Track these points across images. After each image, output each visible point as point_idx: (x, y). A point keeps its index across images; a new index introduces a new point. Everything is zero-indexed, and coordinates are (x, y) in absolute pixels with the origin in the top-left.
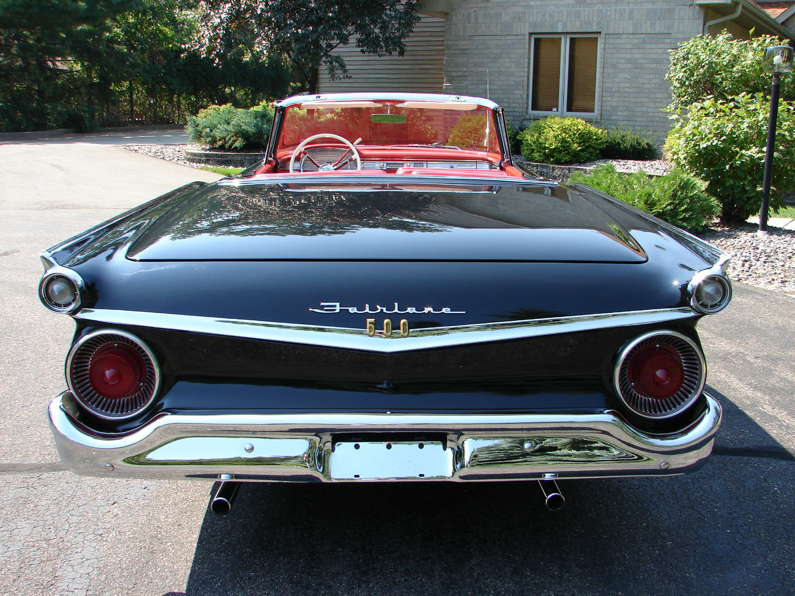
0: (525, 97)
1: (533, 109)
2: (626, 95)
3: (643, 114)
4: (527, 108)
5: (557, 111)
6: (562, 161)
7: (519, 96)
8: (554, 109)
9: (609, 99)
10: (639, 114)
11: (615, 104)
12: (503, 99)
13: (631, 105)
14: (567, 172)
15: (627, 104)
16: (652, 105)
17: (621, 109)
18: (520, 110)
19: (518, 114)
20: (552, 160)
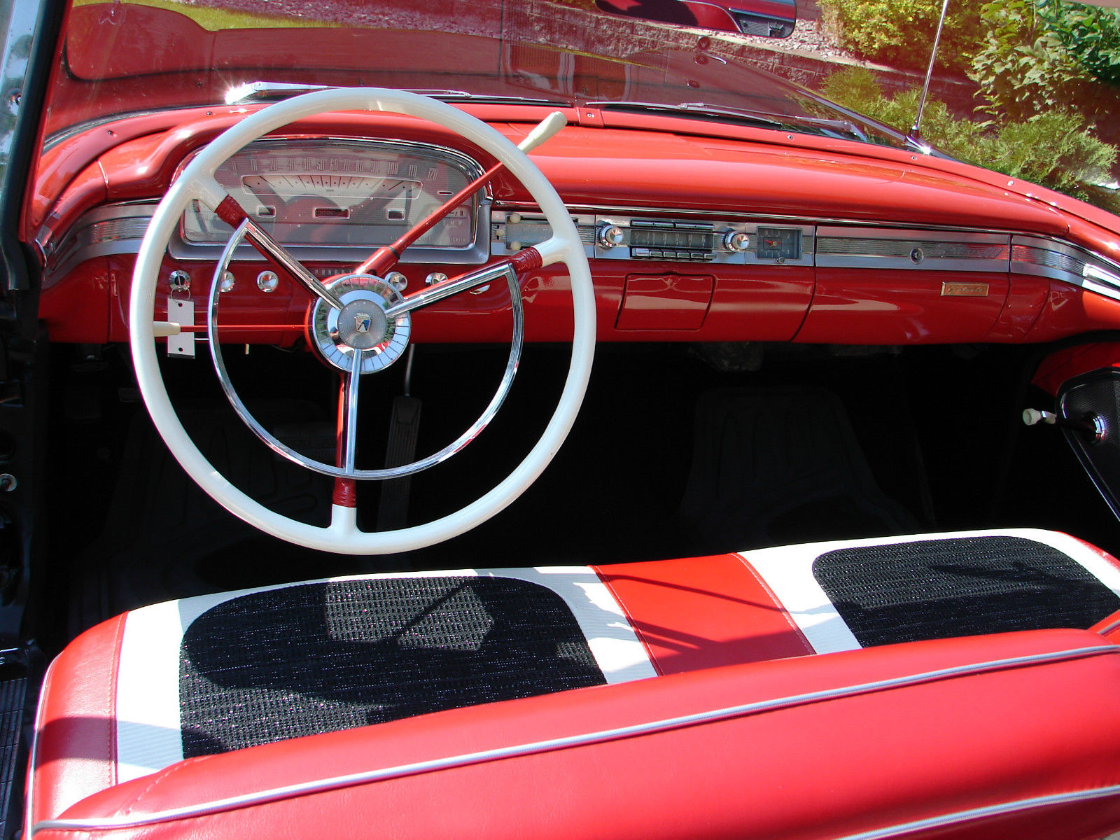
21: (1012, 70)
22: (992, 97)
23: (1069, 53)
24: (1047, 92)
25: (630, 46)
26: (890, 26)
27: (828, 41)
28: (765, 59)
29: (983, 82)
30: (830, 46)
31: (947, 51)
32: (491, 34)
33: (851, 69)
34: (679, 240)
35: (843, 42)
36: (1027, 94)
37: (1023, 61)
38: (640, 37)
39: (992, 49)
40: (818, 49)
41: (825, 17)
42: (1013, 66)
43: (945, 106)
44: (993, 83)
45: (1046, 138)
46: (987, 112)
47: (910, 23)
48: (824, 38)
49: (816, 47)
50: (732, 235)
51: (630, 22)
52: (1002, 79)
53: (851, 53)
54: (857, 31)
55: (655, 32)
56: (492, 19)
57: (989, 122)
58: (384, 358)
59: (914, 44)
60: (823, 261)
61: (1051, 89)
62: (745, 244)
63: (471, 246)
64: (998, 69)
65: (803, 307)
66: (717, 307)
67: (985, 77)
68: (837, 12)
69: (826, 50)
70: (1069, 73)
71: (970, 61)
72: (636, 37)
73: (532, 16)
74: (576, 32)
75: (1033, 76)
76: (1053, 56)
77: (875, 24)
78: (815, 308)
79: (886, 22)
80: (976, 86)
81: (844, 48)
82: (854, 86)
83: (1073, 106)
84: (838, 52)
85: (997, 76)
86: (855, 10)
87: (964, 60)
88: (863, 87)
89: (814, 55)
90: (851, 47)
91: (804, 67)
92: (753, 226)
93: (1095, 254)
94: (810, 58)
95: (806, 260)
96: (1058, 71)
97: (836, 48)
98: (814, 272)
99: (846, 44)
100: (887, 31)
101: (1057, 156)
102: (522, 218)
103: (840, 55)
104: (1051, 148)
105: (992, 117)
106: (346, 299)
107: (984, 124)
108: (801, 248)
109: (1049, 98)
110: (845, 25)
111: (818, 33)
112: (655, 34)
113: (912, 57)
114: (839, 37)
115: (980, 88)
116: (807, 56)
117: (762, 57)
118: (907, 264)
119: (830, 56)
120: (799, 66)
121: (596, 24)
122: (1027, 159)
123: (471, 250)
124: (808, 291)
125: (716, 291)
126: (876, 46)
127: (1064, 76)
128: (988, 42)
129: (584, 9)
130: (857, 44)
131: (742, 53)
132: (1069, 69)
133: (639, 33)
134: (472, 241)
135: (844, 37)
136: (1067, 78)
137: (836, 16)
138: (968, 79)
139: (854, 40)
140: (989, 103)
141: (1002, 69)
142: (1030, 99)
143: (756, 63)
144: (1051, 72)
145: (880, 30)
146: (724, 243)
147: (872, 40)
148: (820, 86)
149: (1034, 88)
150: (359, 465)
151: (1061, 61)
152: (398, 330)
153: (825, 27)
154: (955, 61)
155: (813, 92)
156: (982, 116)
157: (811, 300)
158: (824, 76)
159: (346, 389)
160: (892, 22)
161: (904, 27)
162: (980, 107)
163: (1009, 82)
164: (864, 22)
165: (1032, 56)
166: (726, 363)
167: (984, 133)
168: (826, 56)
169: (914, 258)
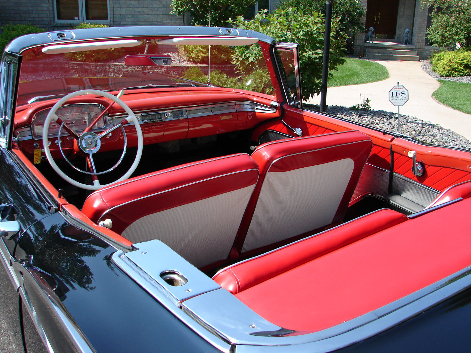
0: (51, 9)
1: (59, 18)
2: (131, 6)
3: (145, 20)
4: (54, 18)
5: (79, 19)
6: (101, 60)
7: (46, 9)
8: (76, 18)
9: (119, 9)
10: (142, 20)
11: (123, 13)
12: (33, 11)
13: (135, 14)
14: (108, 68)
15: (133, 13)
16: (151, 13)
17: (128, 16)
18: (49, 19)
19: (47, 23)
20: (92, 59)
21: (245, 58)
22: (240, 68)
23: (259, 50)
24: (256, 63)
25: (110, 73)
26: (203, 50)
27: (182, 59)
28: (161, 69)
29: (236, 64)
30: (183, 60)
31: (226, 56)
32: (55, 77)
33: (192, 68)
34: (154, 117)
35: (188, 58)
36: (251, 65)
37: (248, 55)
38: (113, 69)
39: (237, 53)
40: (179, 62)
41: (180, 50)
42: (245, 57)
43: (225, 75)
44: (239, 64)
45: (258, 79)
46: (239, 73)
47: (210, 48)
48: (181, 58)
49: (178, 62)
50: (166, 114)
51: (108, 64)
52: (242, 62)
53: (192, 62)
54: (192, 54)
55: (118, 66)
56: (53, 71)
57: (241, 76)
58: (96, 150)
59: (213, 55)
60: (190, 116)
61: (257, 62)
62: (170, 115)
63: (105, 126)
64: (240, 59)
65: (187, 130)
66: (166, 133)
67: (237, 62)
68: (183, 48)
69: (183, 62)
70: (261, 56)
72: (111, 69)
73: (69, 68)
74: (88, 71)
75: (251, 59)
76: (256, 52)
77: (198, 50)
78: (190, 129)
79: (202, 49)
80: (235, 66)
81: (188, 61)
82: (194, 73)
83: (265, 66)
84: (187, 62)
85: (240, 61)
86: (190, 46)
88: (197, 73)
89: (179, 65)
90: (191, 60)
91: (175, 70)
92: (171, 111)
93: (255, 103)
94: (177, 66)
95: (185, 117)
96: (258, 56)
97: (186, 61)
98: (188, 120)
99: (189, 59)
100: (202, 52)
101: (263, 84)
102: (116, 118)
103: (188, 63)
104: (260, 81)
105: (241, 74)
106: (85, 138)
107: (239, 77)
108: (184, 114)
109: (257, 65)
110: (187, 52)
111: (178, 57)
112: (118, 67)
113: (214, 59)
114: (186, 57)
115: (236, 66)
116: (176, 66)
117: (160, 69)
118: (211, 114)
119: (184, 64)
121: (95, 67)
122: (253, 86)
123: (105, 127)
124: (187, 125)
125: (165, 128)
126: (200, 58)
127: (259, 57)
128: (236, 51)
129: (89, 62)
131: (152, 69)
132: (260, 55)
133: (112, 68)
134: (104, 125)
135: (188, 56)
136: (260, 58)
137: (184, 50)
138: (232, 64)
139: (192, 57)
140: (240, 70)
141: (242, 59)
142: (252, 67)
143: (158, 71)
144: (256, 57)
145: (200, 52)
146: (165, 116)
147: (198, 56)
148: (182, 76)
149: (252, 63)
150: (97, 172)
151: (258, 53)
152: (98, 143)
153: (180, 54)
155: (181, 77)
156: (238, 75)
157: (189, 127)
158: (183, 72)
159: (89, 158)
160: (204, 48)
162: (237, 72)
163: (244, 62)
164: (194, 50)
165: (249, 53)
166: (171, 150)
167: (239, 81)
168: (183, 65)
169: (212, 112)
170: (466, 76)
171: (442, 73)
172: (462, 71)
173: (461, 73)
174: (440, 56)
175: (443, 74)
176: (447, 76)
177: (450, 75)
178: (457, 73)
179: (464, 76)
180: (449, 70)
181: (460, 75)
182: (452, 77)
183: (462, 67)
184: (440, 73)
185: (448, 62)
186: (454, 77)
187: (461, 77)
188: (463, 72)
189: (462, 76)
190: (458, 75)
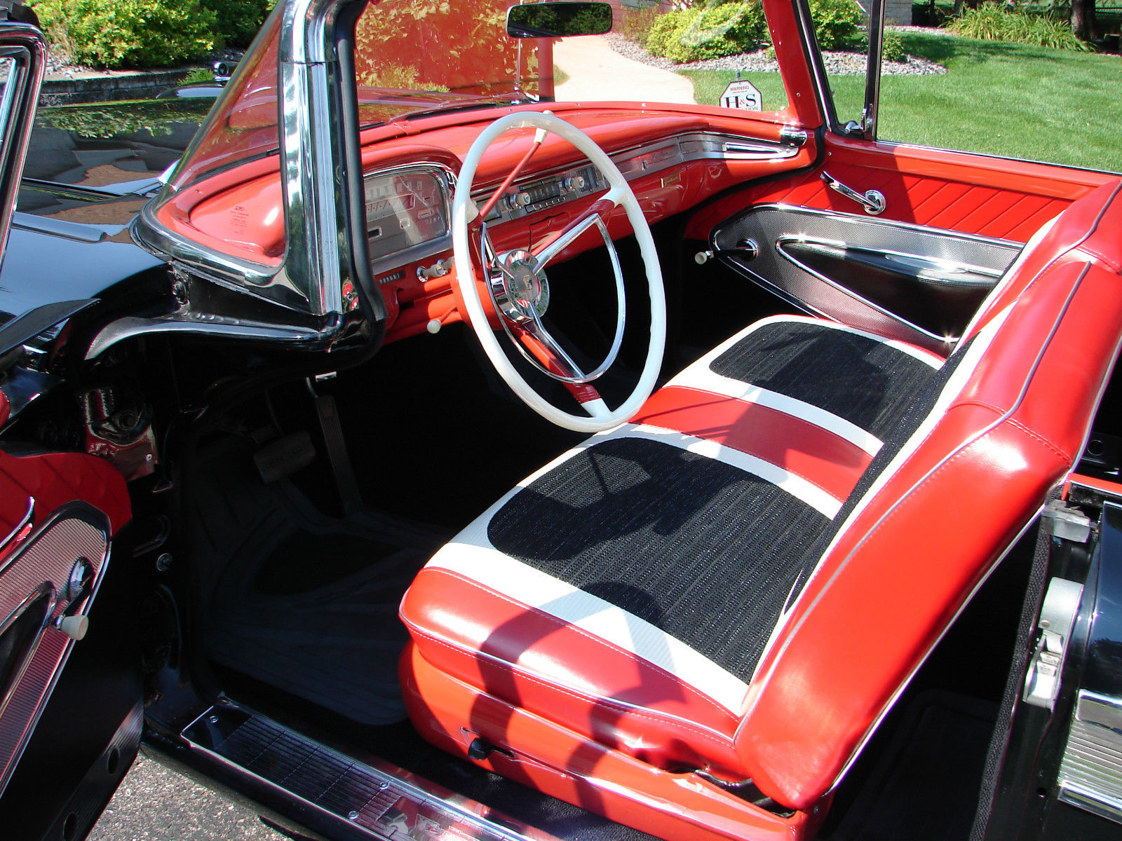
26: (123, 31)
30: (62, 64)
35: (79, 57)
40: (55, 70)
47: (143, 25)
53: (90, 67)
59: (151, 44)
71: (205, 46)
77: (108, 33)
79: (118, 29)
81: (81, 64)
84: (74, 69)
87: (199, 47)
91: (55, 91)
95: (601, 186)
97: (72, 65)
99: (82, 59)
100: (123, 38)
103: (77, 71)
110: (77, 41)
113: (153, 56)
114: (72, 54)
119: (72, 74)
120: (49, 91)
126: (117, 54)
130: (95, 57)
135: (78, 52)
139: (90, 53)
145: (116, 38)
147: (111, 49)
154: (192, 49)
158: (75, 95)
160: (125, 28)
161: (136, 30)
164: (96, 33)
168: (67, 76)
169: (644, 168)
170: (731, 55)
171: (679, 56)
172: (721, 45)
173: (719, 51)
174: (667, 20)
175: (683, 59)
176: (689, 62)
177: (697, 56)
178: (711, 52)
179: (727, 55)
180: (695, 48)
181: (719, 54)
182: (700, 62)
183: (722, 36)
184: (675, 57)
185: (691, 32)
186: (706, 59)
187: (722, 59)
188: (723, 47)
189: (721, 56)
190: (715, 54)
